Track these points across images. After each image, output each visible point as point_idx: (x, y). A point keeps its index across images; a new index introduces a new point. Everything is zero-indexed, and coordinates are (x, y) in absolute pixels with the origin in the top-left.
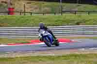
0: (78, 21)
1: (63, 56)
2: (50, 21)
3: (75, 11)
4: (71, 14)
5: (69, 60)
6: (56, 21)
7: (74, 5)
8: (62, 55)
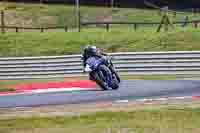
0: (114, 44)
1: (82, 117)
2: (54, 44)
3: (108, 24)
4: (98, 30)
5: (95, 125)
6: (68, 44)
7: (105, 10)
8: (79, 115)
